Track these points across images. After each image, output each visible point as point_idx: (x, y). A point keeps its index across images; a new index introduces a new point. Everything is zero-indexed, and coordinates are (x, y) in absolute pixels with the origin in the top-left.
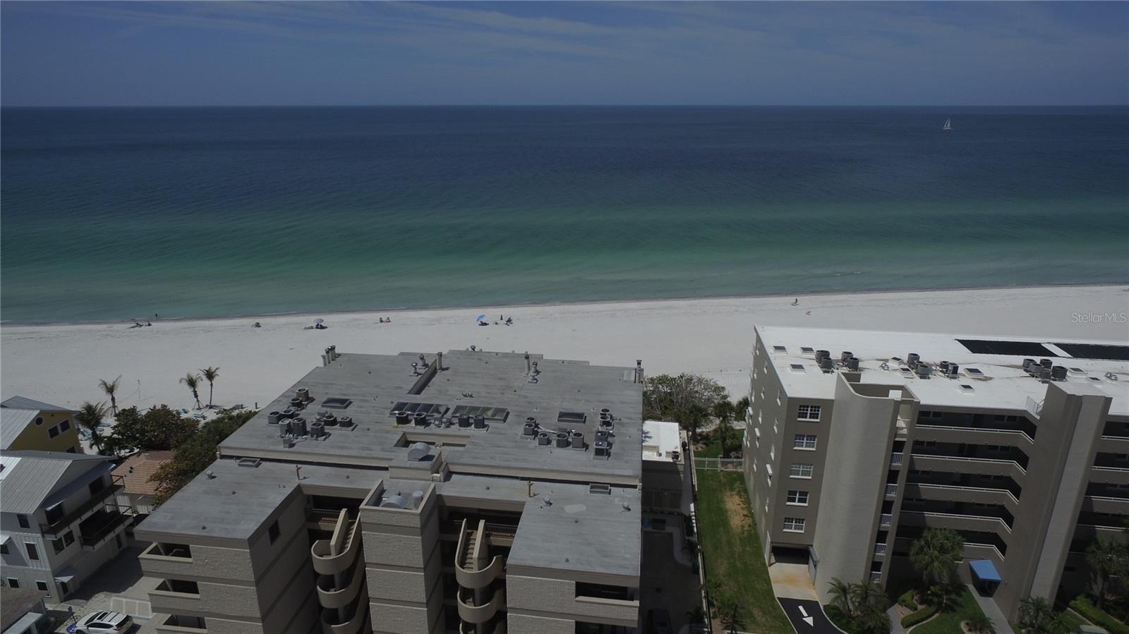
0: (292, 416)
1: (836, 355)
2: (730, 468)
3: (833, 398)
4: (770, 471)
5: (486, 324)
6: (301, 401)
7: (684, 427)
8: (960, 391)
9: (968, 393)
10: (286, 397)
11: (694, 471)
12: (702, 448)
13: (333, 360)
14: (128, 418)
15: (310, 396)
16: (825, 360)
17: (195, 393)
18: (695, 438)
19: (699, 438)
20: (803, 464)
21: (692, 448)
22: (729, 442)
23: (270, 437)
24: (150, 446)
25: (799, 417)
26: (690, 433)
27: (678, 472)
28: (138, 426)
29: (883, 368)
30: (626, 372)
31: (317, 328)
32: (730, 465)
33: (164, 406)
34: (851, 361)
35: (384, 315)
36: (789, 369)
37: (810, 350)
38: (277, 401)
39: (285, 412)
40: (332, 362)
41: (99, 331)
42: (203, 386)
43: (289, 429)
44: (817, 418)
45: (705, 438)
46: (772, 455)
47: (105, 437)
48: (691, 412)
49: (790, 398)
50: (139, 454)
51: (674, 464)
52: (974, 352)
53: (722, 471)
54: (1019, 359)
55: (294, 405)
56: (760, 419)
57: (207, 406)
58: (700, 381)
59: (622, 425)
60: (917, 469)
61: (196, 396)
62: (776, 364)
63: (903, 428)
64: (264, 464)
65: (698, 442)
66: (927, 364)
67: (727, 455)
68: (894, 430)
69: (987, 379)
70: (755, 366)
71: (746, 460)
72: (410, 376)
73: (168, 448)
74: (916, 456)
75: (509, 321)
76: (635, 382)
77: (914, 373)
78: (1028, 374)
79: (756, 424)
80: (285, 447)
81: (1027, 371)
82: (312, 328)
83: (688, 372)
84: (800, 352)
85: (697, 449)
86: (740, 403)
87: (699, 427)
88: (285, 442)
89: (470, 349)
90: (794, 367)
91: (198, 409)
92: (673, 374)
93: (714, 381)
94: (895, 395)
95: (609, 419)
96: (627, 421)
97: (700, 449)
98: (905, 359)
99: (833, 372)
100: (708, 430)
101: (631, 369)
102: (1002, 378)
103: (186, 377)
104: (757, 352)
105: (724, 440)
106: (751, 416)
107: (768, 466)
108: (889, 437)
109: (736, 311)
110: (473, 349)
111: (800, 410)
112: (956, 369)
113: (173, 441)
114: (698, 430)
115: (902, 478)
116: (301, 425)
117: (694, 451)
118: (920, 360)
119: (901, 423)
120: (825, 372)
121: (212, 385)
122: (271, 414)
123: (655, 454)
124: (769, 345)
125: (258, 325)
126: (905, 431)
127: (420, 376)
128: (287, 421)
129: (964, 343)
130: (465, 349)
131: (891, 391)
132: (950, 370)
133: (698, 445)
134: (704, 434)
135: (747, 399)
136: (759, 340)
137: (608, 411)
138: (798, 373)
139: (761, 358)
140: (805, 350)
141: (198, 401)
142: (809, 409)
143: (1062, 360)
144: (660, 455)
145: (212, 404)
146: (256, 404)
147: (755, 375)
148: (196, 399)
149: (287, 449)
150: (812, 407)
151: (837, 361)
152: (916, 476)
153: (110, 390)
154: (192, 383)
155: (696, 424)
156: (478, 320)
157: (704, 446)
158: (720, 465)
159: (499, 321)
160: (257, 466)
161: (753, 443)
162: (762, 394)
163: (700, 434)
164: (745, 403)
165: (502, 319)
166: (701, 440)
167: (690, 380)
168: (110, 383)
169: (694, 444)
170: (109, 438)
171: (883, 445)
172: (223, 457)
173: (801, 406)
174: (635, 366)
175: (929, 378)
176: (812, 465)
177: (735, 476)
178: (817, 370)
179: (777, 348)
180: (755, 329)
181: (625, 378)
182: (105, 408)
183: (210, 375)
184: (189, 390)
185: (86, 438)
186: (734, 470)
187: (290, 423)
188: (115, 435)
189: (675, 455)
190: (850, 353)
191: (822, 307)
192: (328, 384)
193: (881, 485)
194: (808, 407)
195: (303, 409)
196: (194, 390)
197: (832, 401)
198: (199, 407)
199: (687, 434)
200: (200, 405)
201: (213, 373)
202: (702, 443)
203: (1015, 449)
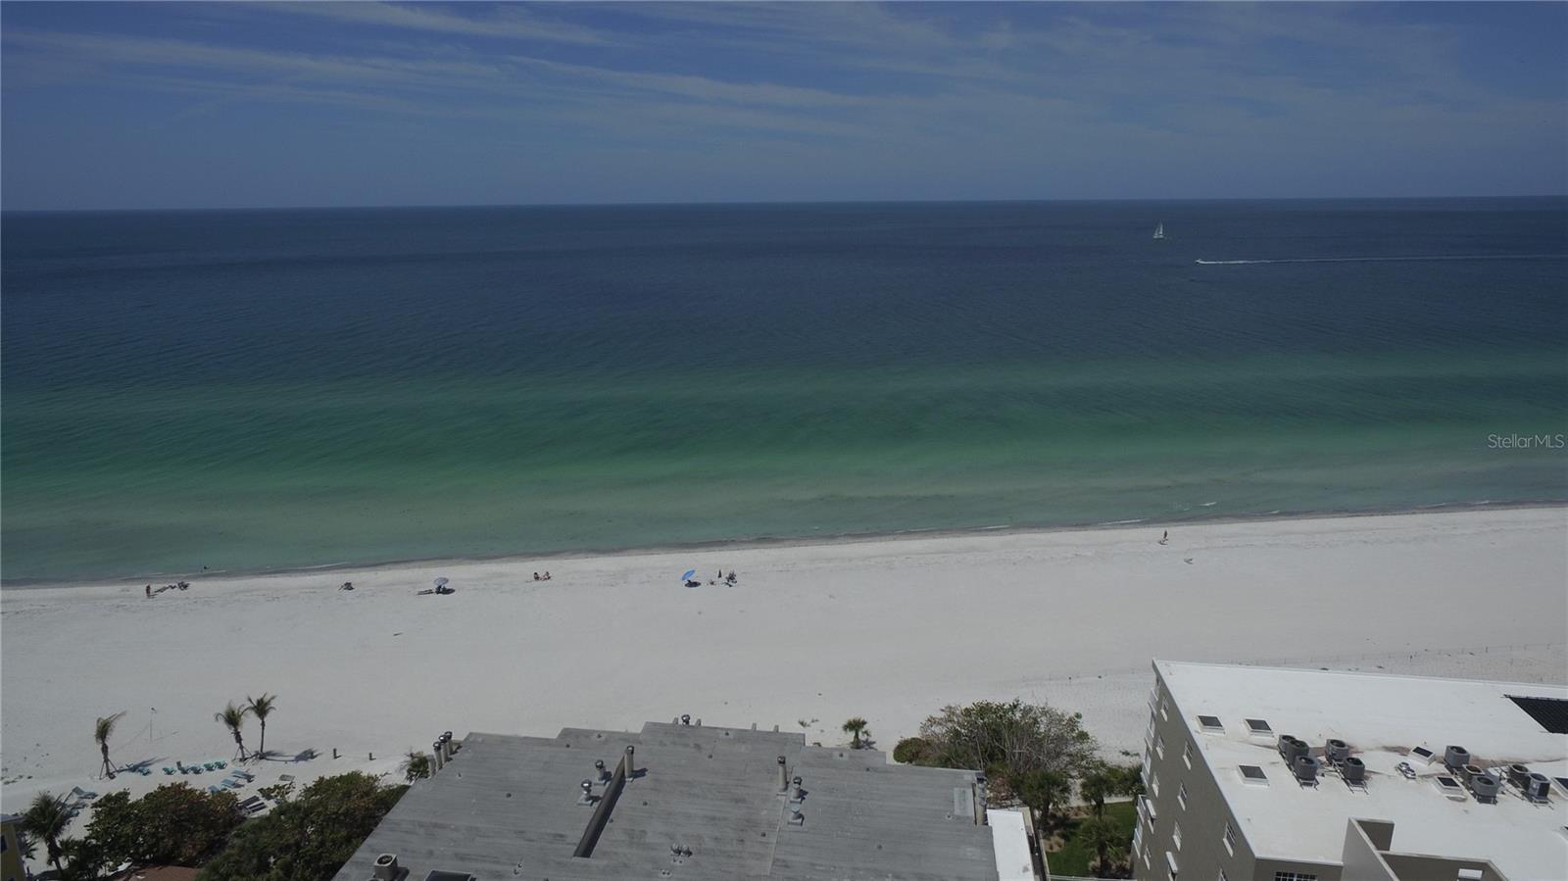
1: (1317, 746)
3: (1342, 863)
5: (695, 584)
12: (1060, 846)
13: (448, 759)
16: (1299, 759)
17: (237, 734)
18: (1045, 825)
19: (1052, 823)
21: (1043, 844)
22: (1110, 851)
26: (1037, 813)
28: (129, 828)
29: (1404, 773)
30: (956, 793)
31: (438, 592)
34: (1349, 766)
35: (541, 565)
36: (1238, 777)
37: (1265, 727)
40: (445, 765)
42: (250, 723)
45: (1063, 824)
47: (73, 844)
48: (1041, 786)
49: (1258, 859)
50: (127, 875)
52: (1550, 731)
56: (1178, 844)
57: (257, 753)
61: (239, 739)
62: (1211, 761)
65: (1052, 833)
66: (1478, 760)
70: (1158, 734)
72: (579, 804)
75: (731, 577)
77: (1467, 794)
82: (431, 592)
84: (1246, 730)
85: (1051, 848)
86: (1123, 773)
89: (681, 722)
90: (1248, 772)
91: (241, 760)
97: (1056, 849)
98: (1438, 749)
99: (1317, 783)
101: (962, 785)
103: (223, 711)
104: (1162, 712)
106: (1152, 818)
110: (687, 722)
112: (1545, 787)
114: (1050, 808)
117: (1047, 853)
118: (1472, 761)
120: (1302, 784)
121: (263, 724)
124: (1190, 712)
125: (349, 586)
127: (596, 805)
129: (1529, 705)
130: (671, 722)
132: (1535, 788)
133: (1052, 838)
134: (1061, 815)
135: (1140, 777)
136: (1163, 692)
138: (1254, 785)
139: (1173, 730)
140: (1258, 725)
141: (242, 747)
142: (1296, 878)
145: (265, 750)
146: (335, 750)
147: (1159, 750)
148: (238, 745)
150: (1300, 876)
151: (1321, 757)
153: (103, 731)
154: (233, 719)
156: (683, 579)
157: (1062, 841)
159: (715, 579)
162: (1180, 799)
163: (1056, 816)
164: (1135, 780)
165: (720, 576)
166: (1056, 826)
169: (1044, 838)
173: (1279, 874)
175: (1495, 802)
178: (1287, 775)
179: (1204, 720)
180: (1154, 666)
181: (957, 811)
183: (261, 709)
184: (227, 732)
188: (92, 839)
190: (1342, 744)
192: (436, 825)
194: (1292, 875)
196: (236, 730)
197: (1338, 868)
198: (243, 755)
199: (1033, 815)
200: (245, 752)
201: (267, 704)
202: (1059, 835)
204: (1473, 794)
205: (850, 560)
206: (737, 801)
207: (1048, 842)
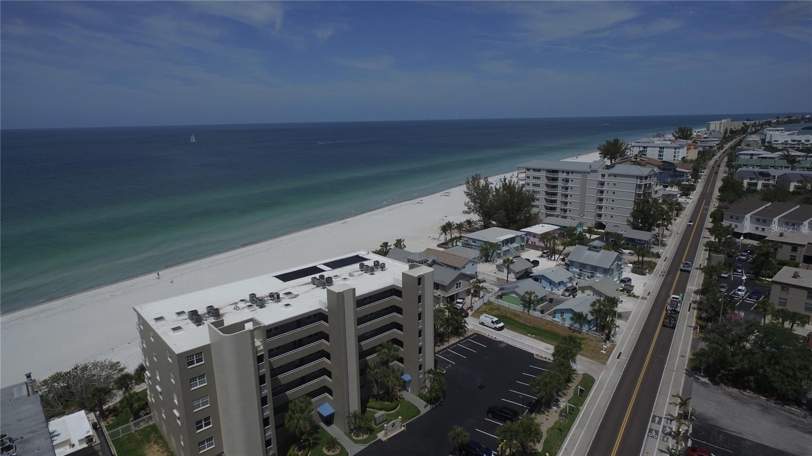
1: (202, 310)
2: (143, 425)
3: (209, 343)
4: (177, 414)
7: (89, 410)
8: (284, 309)
9: (289, 309)
11: (110, 443)
12: (113, 420)
16: (196, 318)
18: (103, 415)
19: (107, 413)
20: (202, 398)
21: (103, 424)
22: (136, 405)
25: (189, 366)
26: (98, 413)
27: (96, 452)
29: (236, 309)
30: (15, 390)
32: (141, 423)
34: (214, 312)
36: (171, 333)
37: (183, 312)
44: (202, 361)
45: (114, 411)
46: (176, 401)
48: (94, 395)
49: (178, 355)
51: (90, 447)
52: (285, 282)
53: (136, 431)
54: (308, 279)
56: (158, 378)
58: (95, 365)
59: (27, 441)
60: (275, 367)
62: (160, 332)
63: (260, 346)
65: (107, 417)
66: (261, 297)
67: (137, 416)
68: (255, 349)
69: (296, 296)
70: (142, 338)
71: (154, 414)
74: (272, 359)
76: (29, 395)
77: (256, 307)
78: (315, 286)
79: (155, 382)
81: (314, 284)
83: (81, 362)
84: (175, 316)
85: (108, 423)
86: (137, 370)
87: (105, 404)
90: (175, 329)
92: (66, 368)
93: (108, 360)
94: (249, 326)
95: (9, 443)
96: (31, 435)
97: (111, 422)
98: (248, 298)
99: (204, 323)
100: (114, 403)
101: (18, 386)
102: (304, 293)
104: (141, 327)
105: (131, 405)
106: (150, 378)
107: (175, 411)
108: (253, 355)
109: (112, 296)
111: (188, 360)
112: (278, 295)
114: (105, 407)
115: (268, 379)
117: (105, 426)
118: (257, 297)
119: (258, 343)
120: (198, 326)
123: (68, 447)
124: (149, 319)
126: (261, 347)
129: (278, 277)
131: (245, 324)
132: (275, 297)
133: (108, 419)
134: (112, 407)
135: (142, 365)
136: (140, 317)
137: (5, 436)
138: (177, 332)
139: (146, 331)
140: (179, 314)
142: (195, 357)
143: (328, 273)
144: (73, 446)
147: (144, 345)
150: (196, 355)
151: (205, 314)
152: (275, 372)
155: (102, 402)
157: (114, 418)
158: (133, 427)
161: (156, 397)
162: (154, 358)
163: (108, 410)
164: (142, 369)
166: (110, 413)
167: (85, 368)
169: (104, 421)
171: (251, 361)
173: (188, 357)
174: (25, 379)
175: (265, 307)
176: (207, 396)
177: (149, 429)
178: (192, 326)
179: (157, 319)
180: (134, 309)
181: (16, 396)
186: (147, 425)
189: (89, 439)
190: (212, 306)
191: (181, 275)
193: (257, 388)
194: (193, 356)
197: (210, 344)
199: (95, 415)
202: (111, 416)
203: (322, 332)
204: (257, 306)
207: (106, 422)
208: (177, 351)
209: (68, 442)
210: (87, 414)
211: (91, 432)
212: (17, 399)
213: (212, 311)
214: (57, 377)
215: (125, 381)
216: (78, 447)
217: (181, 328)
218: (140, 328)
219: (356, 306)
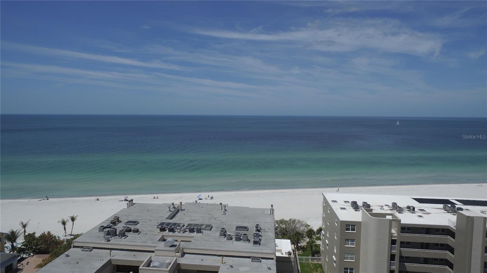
0: (110, 227)
1: (360, 204)
2: (315, 262)
4: (335, 259)
5: (201, 199)
6: (115, 222)
7: (293, 243)
8: (418, 218)
9: (421, 219)
10: (108, 221)
11: (298, 263)
12: (301, 253)
13: (132, 206)
14: (30, 238)
15: (120, 220)
16: (355, 205)
17: (65, 228)
18: (298, 248)
19: (300, 248)
20: (350, 254)
21: (297, 253)
22: (314, 248)
23: (98, 237)
24: (38, 252)
25: (346, 230)
26: (296, 246)
27: (291, 262)
28: (35, 242)
29: (381, 209)
30: (266, 211)
31: (125, 201)
32: (315, 260)
33: (49, 233)
34: (367, 206)
35: (156, 196)
36: (340, 210)
37: (348, 202)
38: (104, 222)
39: (107, 226)
41: (24, 202)
42: (69, 224)
43: (108, 233)
44: (354, 231)
45: (303, 248)
46: (335, 251)
47: (17, 248)
48: (296, 235)
49: (341, 221)
50: (33, 256)
51: (289, 258)
52: (420, 203)
53: (311, 263)
54: (441, 206)
55: (111, 223)
56: (328, 235)
57: (70, 234)
58: (299, 222)
59: (266, 232)
60: (403, 256)
61: (65, 230)
62: (334, 208)
63: (395, 233)
64: (94, 250)
65: (299, 250)
66: (401, 207)
67: (313, 255)
68: (391, 235)
69: (428, 213)
70: (324, 211)
71: (322, 257)
72: (167, 212)
73: (48, 253)
74: (402, 249)
75: (212, 198)
76: (270, 214)
77: (395, 211)
78: (446, 212)
79: (326, 238)
80: (105, 241)
81: (445, 210)
82: (122, 201)
83: (293, 217)
84: (343, 203)
86: (318, 230)
87: (300, 243)
88: (105, 239)
89: (195, 202)
90: (342, 208)
91: (65, 236)
92: (287, 219)
93: (305, 221)
95: (259, 229)
96: (268, 230)
97: (300, 253)
98: (391, 205)
99: (359, 211)
100: (304, 245)
101: (268, 209)
102: (435, 213)
103: (61, 220)
104: (324, 204)
105: (312, 247)
106: (323, 235)
107: (334, 257)
108: (389, 237)
110: (196, 202)
111: (346, 227)
112: (414, 209)
113: (50, 250)
114: (299, 245)
115: (397, 258)
116: (114, 231)
118: (397, 205)
119: (393, 231)
120: (356, 211)
121: (73, 224)
122: (100, 227)
123: (280, 253)
124: (329, 200)
125: (98, 200)
126: (396, 235)
127: (171, 212)
128: (107, 229)
129: (415, 199)
130: (192, 202)
131: (387, 216)
132: (411, 209)
133: (300, 251)
134: (302, 246)
135: (321, 228)
136: (325, 198)
137: (259, 225)
138: (343, 211)
139: (327, 206)
140: (346, 202)
141: (65, 232)
142: (351, 226)
143: (459, 205)
144: (282, 254)
145: (72, 234)
147: (324, 215)
149: (106, 242)
150: (352, 225)
151: (361, 206)
152: (404, 259)
153: (24, 226)
154: (64, 223)
155: (298, 243)
156: (198, 197)
157: (302, 252)
158: (310, 260)
159: (207, 197)
160: (91, 251)
161: (325, 248)
162: (328, 223)
163: (300, 246)
164: (320, 230)
165: (209, 197)
166: (301, 249)
167: (294, 221)
168: (25, 223)
169: (297, 251)
170: (20, 248)
171: (386, 242)
172: (74, 247)
173: (346, 225)
174: (270, 208)
176: (354, 254)
177: (318, 265)
178: (352, 210)
179: (333, 201)
181: (266, 213)
182: (20, 232)
183: (73, 219)
184: (62, 227)
185: (8, 250)
186: (317, 262)
187: (109, 230)
188: (23, 247)
189: (290, 253)
190: (366, 202)
192: (129, 215)
193: (388, 262)
194: (350, 225)
195: (116, 225)
196: (65, 226)
197: (361, 222)
198: (66, 235)
199: (294, 247)
200: (66, 234)
201: (74, 218)
202: (301, 251)
203: (447, 245)
204: (397, 211)
205: (247, 194)
206: (209, 214)
207: (298, 252)
208: (341, 219)
209: (280, 251)
210: (291, 245)
211: (291, 251)
212: (266, 214)
213: (366, 204)
214: (282, 222)
215: (310, 233)
216: (284, 255)
217: (346, 209)
218: (323, 216)
219: (484, 251)
